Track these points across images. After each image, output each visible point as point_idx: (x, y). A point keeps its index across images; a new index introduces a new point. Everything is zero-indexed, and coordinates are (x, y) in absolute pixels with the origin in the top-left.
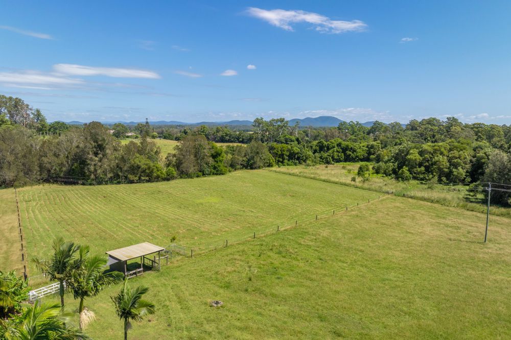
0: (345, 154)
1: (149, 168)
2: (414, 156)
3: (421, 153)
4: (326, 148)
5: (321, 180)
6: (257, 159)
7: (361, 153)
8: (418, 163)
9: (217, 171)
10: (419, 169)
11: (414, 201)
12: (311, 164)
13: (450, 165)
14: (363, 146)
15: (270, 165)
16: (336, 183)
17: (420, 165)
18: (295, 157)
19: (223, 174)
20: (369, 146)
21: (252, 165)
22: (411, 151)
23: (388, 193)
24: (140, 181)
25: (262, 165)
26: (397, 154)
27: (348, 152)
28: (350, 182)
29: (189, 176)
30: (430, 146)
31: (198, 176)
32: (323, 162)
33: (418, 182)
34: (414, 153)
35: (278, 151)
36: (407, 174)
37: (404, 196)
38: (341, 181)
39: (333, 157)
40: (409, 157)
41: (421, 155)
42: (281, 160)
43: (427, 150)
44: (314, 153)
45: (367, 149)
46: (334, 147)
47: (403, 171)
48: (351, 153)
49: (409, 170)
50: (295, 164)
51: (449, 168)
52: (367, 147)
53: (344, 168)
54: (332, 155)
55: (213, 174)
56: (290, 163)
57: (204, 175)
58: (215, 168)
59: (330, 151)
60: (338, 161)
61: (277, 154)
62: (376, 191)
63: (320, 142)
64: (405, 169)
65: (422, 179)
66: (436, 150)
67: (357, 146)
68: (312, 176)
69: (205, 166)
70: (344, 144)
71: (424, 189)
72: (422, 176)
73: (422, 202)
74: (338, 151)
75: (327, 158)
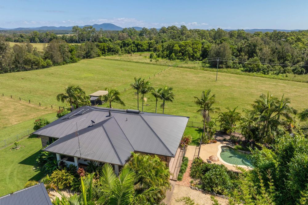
0: (137, 48)
1: (37, 61)
2: (177, 48)
3: (180, 46)
4: (127, 45)
5: (134, 62)
6: (92, 52)
7: (145, 47)
8: (178, 51)
9: (73, 60)
10: (179, 54)
11: (183, 69)
12: (121, 54)
13: (193, 52)
14: (146, 43)
15: (99, 56)
16: (143, 63)
17: (180, 52)
18: (111, 50)
19: (76, 62)
20: (149, 43)
21: (89, 56)
22: (175, 45)
23: (170, 66)
24: (32, 69)
25: (95, 55)
26: (167, 47)
27: (139, 47)
28: (150, 62)
29: (58, 64)
30: (184, 42)
31: (64, 64)
32: (126, 52)
33: (180, 60)
34: (177, 46)
35: (102, 47)
36: (174, 56)
37: (177, 67)
38: (145, 62)
39: (131, 50)
40: (175, 48)
41: (180, 48)
42: (104, 52)
43: (182, 45)
44: (121, 48)
45: (148, 44)
46: (131, 44)
47: (172, 55)
48: (140, 47)
49: (175, 55)
50: (112, 55)
51: (193, 54)
52: (148, 43)
53: (140, 55)
54: (131, 48)
55: (71, 62)
56: (109, 54)
57: (67, 63)
58: (71, 59)
59: (130, 46)
60: (134, 52)
61: (101, 49)
62: (164, 65)
63: (123, 41)
64: (173, 54)
65: (181, 59)
66: (186, 44)
67: (143, 43)
68: (129, 60)
69: (66, 57)
70: (136, 42)
71: (184, 64)
72: (180, 57)
73: (186, 69)
74: (133, 46)
75: (128, 50)
